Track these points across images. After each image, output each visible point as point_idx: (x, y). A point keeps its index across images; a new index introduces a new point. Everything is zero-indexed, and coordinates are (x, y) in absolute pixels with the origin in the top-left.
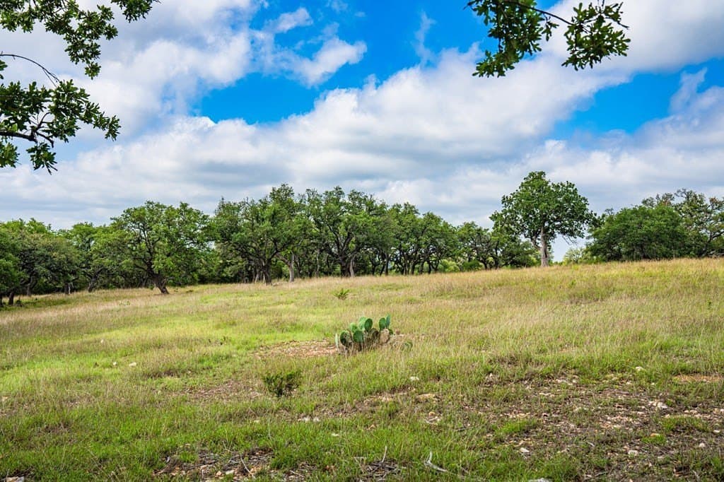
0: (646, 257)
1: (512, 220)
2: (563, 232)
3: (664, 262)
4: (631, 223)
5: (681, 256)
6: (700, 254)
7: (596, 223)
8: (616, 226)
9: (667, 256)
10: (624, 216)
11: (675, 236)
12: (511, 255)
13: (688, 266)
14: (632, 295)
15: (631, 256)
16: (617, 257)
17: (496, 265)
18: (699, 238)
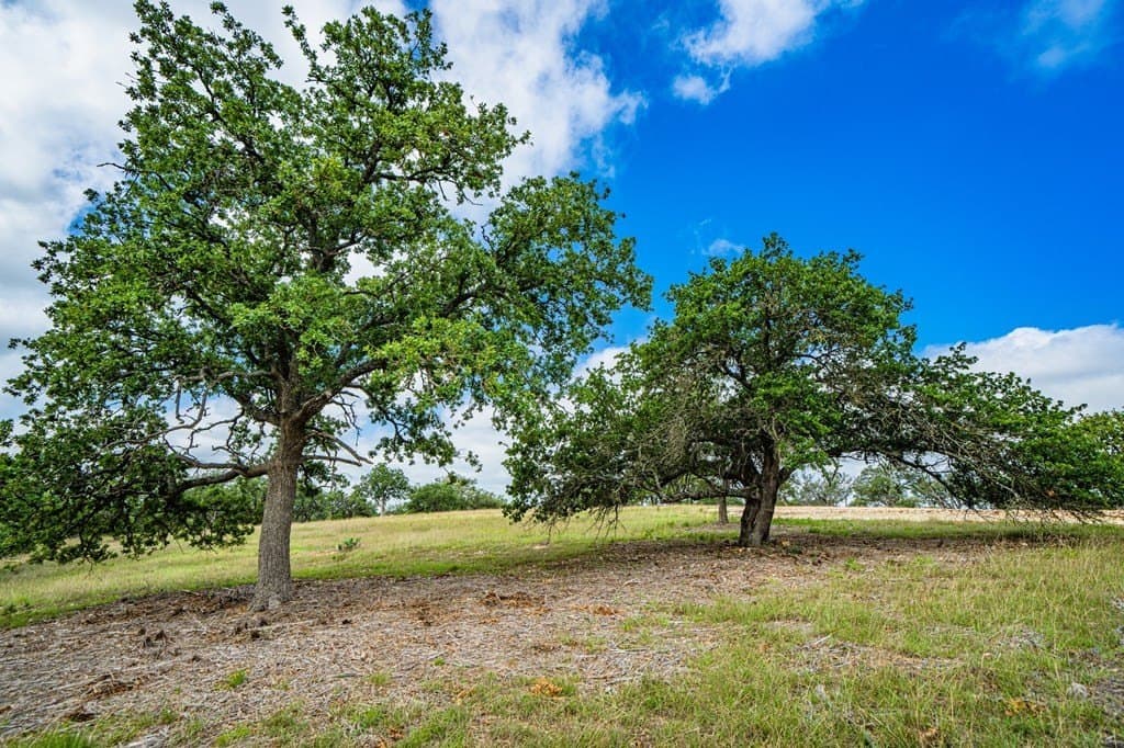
0: (437, 510)
1: (365, 489)
2: (394, 496)
3: (447, 513)
4: (432, 492)
5: (454, 509)
6: (462, 508)
7: (412, 491)
8: (423, 494)
9: (447, 510)
10: (427, 488)
11: (452, 498)
12: (360, 509)
13: (458, 515)
14: (440, 528)
15: (427, 510)
16: (421, 510)
17: (350, 516)
18: (463, 500)
